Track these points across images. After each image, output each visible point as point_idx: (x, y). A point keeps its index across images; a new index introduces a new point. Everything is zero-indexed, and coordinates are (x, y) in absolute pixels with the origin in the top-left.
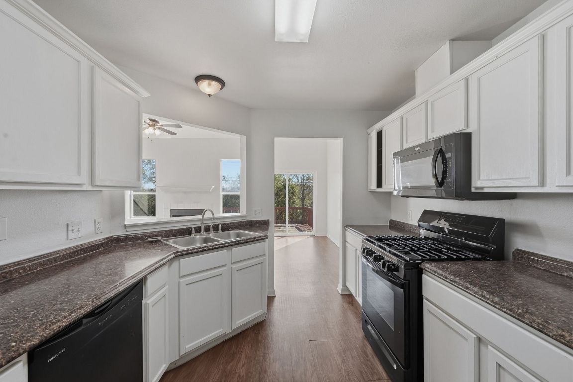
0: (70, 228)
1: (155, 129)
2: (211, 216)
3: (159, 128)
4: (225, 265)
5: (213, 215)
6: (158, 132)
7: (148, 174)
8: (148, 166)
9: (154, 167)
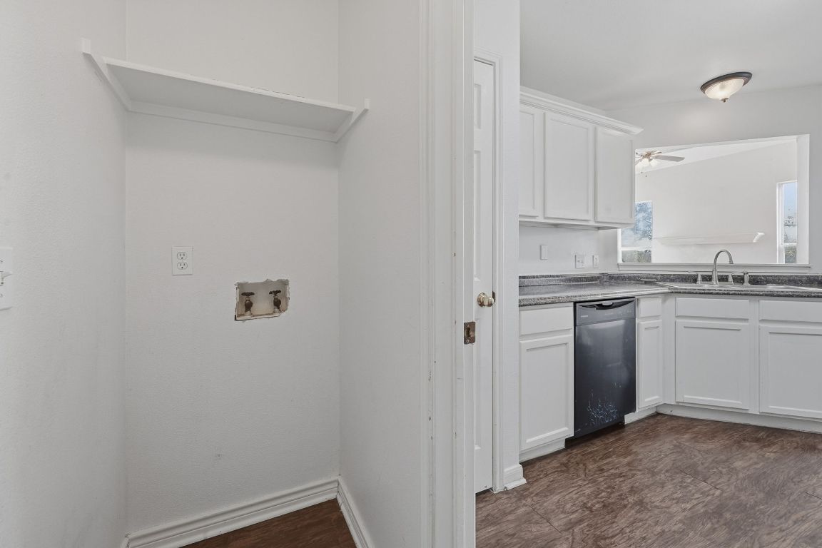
0: (577, 259)
1: (650, 160)
2: (727, 261)
3: (656, 157)
4: (746, 320)
5: (731, 258)
6: (654, 162)
7: (641, 226)
8: (640, 216)
9: (649, 216)
